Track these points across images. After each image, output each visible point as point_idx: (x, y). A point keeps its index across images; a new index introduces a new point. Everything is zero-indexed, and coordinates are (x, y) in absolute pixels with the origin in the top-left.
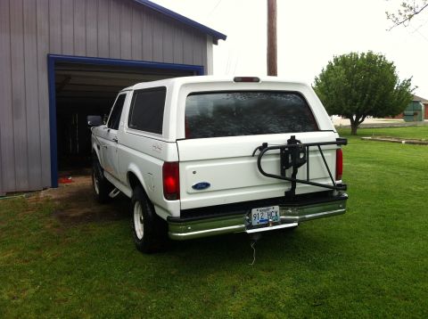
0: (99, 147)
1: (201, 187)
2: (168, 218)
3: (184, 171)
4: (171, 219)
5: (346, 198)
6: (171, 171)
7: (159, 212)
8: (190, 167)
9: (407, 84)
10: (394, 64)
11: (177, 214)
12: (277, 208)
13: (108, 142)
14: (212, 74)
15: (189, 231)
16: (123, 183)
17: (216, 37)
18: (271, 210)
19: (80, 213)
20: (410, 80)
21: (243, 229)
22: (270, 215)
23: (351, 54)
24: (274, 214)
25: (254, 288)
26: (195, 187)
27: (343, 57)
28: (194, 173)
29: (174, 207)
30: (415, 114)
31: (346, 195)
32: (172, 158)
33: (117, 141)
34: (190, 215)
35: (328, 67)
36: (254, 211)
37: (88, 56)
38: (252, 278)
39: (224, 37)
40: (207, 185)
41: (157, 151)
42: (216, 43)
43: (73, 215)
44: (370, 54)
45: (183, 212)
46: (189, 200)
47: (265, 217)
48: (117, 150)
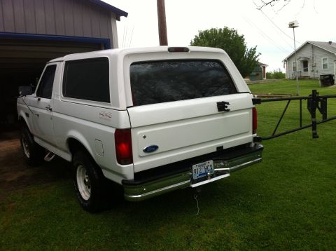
0: (27, 115)
1: (151, 150)
2: (123, 181)
3: (136, 136)
4: (126, 182)
5: (262, 148)
6: (123, 137)
7: (107, 174)
8: (140, 132)
9: (253, 52)
10: (244, 37)
11: (131, 177)
12: (211, 162)
13: (39, 111)
14: (118, 47)
15: (145, 192)
16: (60, 149)
17: (119, 14)
18: (207, 165)
19: (15, 177)
20: (255, 49)
21: (188, 184)
22: (206, 169)
23: (212, 29)
24: (209, 168)
25: (205, 236)
26: (146, 150)
27: (206, 32)
28: (145, 137)
29: (128, 171)
30: (258, 75)
31: (262, 146)
32: (124, 125)
33: (51, 110)
34: (144, 177)
35: (195, 40)
36: (194, 167)
37: (7, 31)
38: (199, 227)
39: (125, 14)
40: (155, 148)
41: (105, 119)
42: (119, 20)
43: (9, 180)
44: (226, 30)
45: (136, 174)
46: (141, 162)
47: (203, 171)
48: (52, 118)
